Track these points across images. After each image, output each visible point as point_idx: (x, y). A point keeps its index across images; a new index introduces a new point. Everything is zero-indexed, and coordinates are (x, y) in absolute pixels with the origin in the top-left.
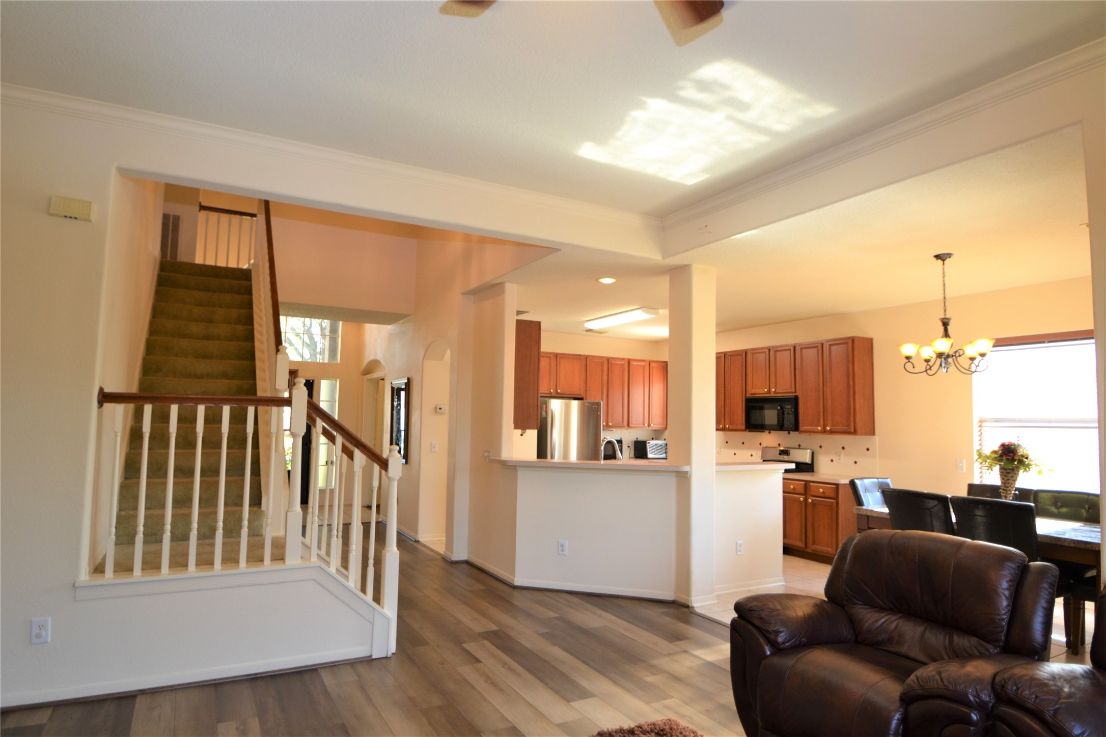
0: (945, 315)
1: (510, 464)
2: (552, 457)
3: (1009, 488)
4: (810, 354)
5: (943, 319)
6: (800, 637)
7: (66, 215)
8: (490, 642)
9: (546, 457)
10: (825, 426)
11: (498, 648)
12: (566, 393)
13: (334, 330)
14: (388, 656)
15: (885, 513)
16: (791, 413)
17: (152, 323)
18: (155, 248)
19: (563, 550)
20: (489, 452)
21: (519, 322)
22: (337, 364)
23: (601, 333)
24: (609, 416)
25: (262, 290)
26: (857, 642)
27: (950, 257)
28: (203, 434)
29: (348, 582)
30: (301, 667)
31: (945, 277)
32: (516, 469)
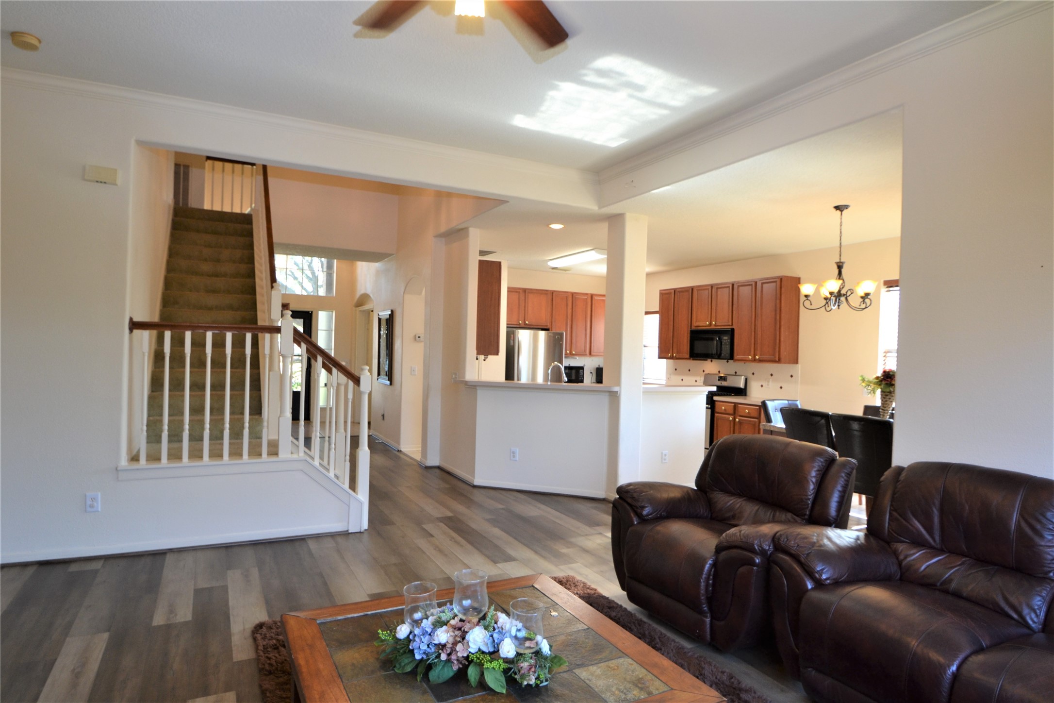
0: (840, 259)
1: (470, 384)
2: (519, 379)
3: (887, 408)
4: (746, 291)
5: (838, 262)
6: (661, 511)
7: (97, 180)
8: (445, 524)
9: (513, 379)
10: (755, 357)
11: (449, 527)
12: (533, 324)
13: (330, 267)
14: (362, 531)
15: (782, 428)
16: (727, 343)
17: (168, 262)
18: (168, 196)
19: (514, 457)
20: (456, 374)
21: (481, 263)
22: (333, 297)
23: (565, 270)
24: (573, 345)
25: (262, 233)
26: (712, 519)
27: (847, 208)
28: (212, 355)
29: (329, 473)
30: (293, 537)
31: (842, 226)
32: (476, 389)
